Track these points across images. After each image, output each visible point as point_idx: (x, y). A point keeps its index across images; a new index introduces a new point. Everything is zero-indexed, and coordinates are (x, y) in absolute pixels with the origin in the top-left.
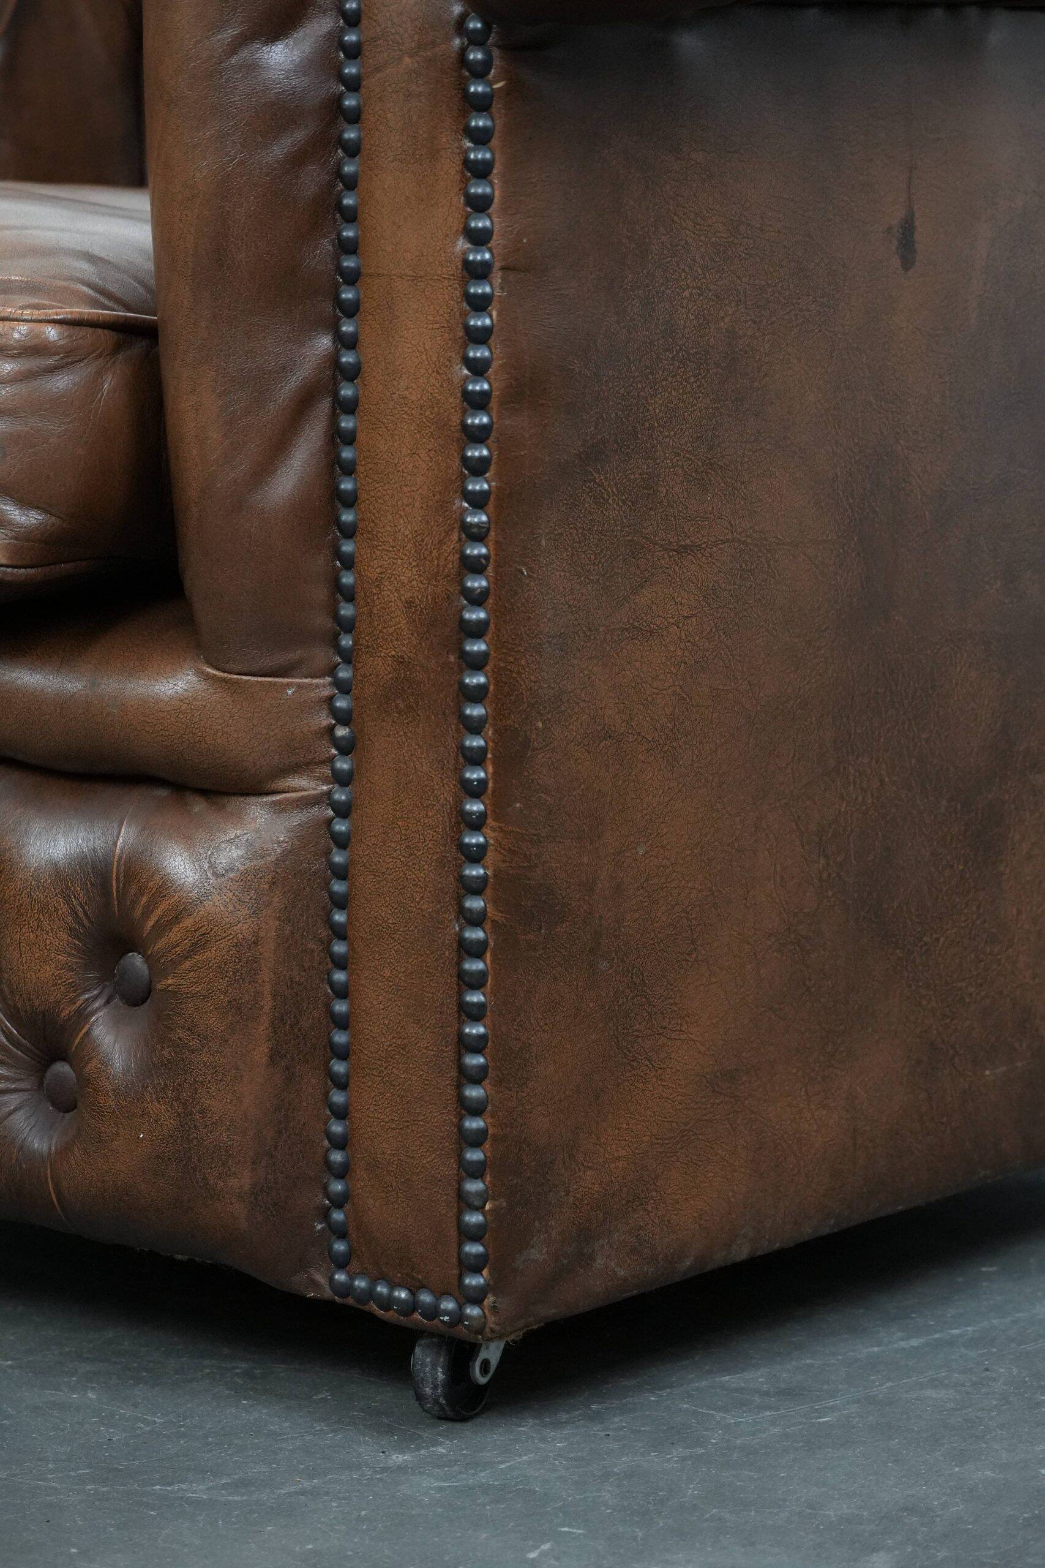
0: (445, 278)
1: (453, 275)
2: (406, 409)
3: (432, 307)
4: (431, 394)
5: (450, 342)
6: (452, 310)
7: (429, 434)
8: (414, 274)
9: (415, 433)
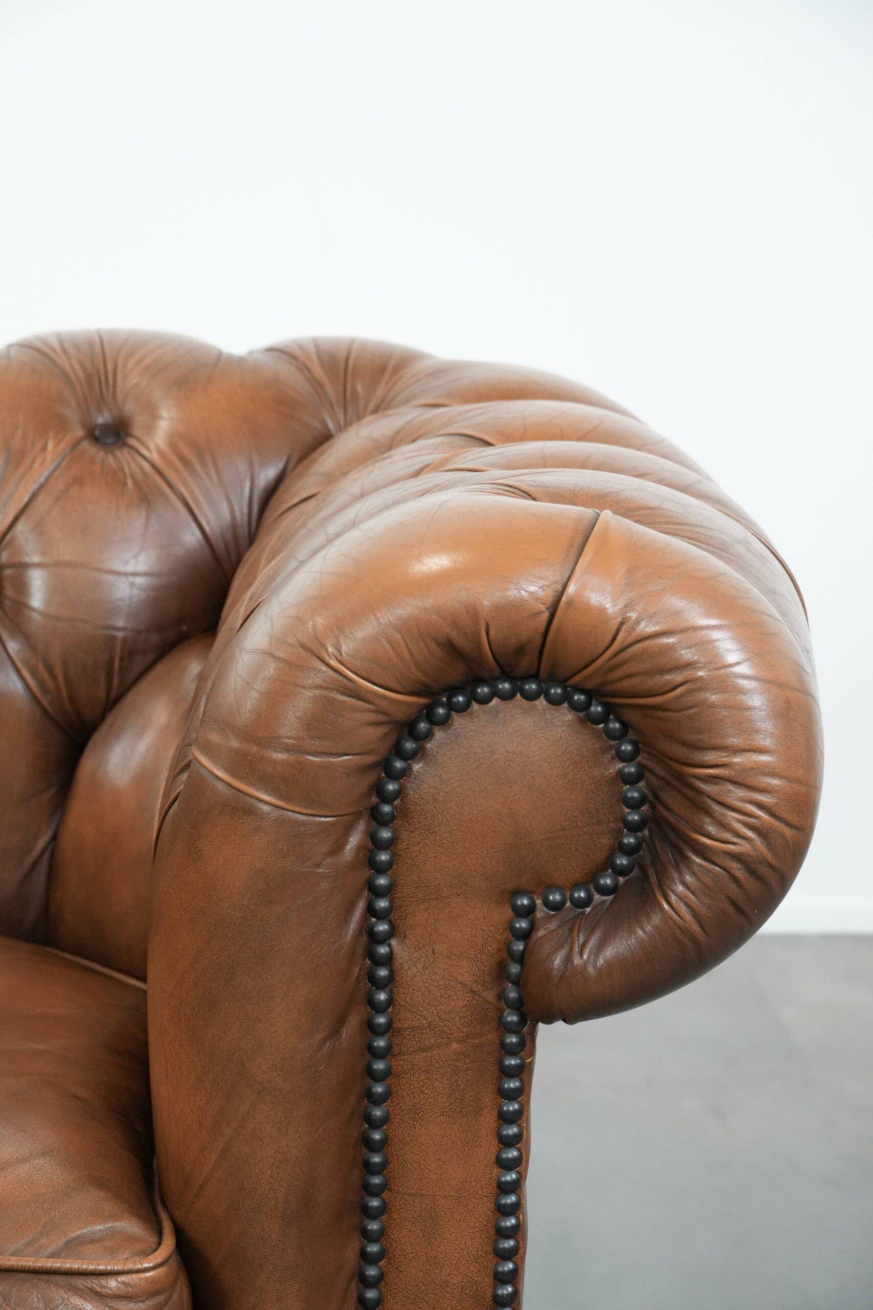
0: (484, 1196)
1: (491, 1193)
2: (448, 1289)
3: (473, 1217)
4: (471, 1277)
5: (486, 1240)
6: (489, 1218)
7: (469, 1306)
8: (458, 1195)
9: (456, 1306)
